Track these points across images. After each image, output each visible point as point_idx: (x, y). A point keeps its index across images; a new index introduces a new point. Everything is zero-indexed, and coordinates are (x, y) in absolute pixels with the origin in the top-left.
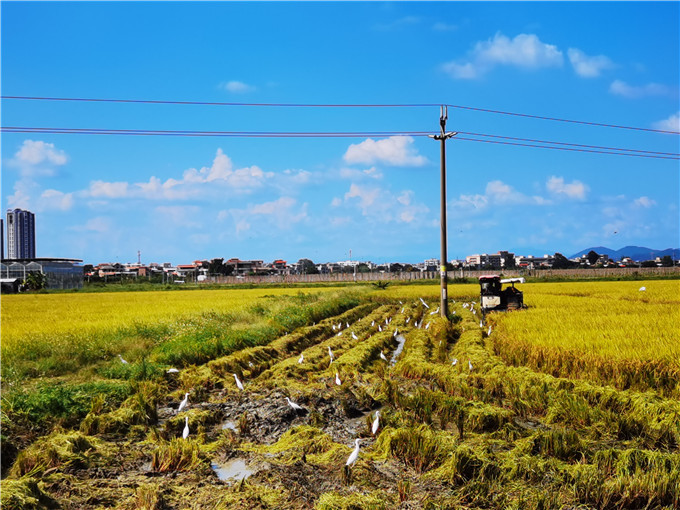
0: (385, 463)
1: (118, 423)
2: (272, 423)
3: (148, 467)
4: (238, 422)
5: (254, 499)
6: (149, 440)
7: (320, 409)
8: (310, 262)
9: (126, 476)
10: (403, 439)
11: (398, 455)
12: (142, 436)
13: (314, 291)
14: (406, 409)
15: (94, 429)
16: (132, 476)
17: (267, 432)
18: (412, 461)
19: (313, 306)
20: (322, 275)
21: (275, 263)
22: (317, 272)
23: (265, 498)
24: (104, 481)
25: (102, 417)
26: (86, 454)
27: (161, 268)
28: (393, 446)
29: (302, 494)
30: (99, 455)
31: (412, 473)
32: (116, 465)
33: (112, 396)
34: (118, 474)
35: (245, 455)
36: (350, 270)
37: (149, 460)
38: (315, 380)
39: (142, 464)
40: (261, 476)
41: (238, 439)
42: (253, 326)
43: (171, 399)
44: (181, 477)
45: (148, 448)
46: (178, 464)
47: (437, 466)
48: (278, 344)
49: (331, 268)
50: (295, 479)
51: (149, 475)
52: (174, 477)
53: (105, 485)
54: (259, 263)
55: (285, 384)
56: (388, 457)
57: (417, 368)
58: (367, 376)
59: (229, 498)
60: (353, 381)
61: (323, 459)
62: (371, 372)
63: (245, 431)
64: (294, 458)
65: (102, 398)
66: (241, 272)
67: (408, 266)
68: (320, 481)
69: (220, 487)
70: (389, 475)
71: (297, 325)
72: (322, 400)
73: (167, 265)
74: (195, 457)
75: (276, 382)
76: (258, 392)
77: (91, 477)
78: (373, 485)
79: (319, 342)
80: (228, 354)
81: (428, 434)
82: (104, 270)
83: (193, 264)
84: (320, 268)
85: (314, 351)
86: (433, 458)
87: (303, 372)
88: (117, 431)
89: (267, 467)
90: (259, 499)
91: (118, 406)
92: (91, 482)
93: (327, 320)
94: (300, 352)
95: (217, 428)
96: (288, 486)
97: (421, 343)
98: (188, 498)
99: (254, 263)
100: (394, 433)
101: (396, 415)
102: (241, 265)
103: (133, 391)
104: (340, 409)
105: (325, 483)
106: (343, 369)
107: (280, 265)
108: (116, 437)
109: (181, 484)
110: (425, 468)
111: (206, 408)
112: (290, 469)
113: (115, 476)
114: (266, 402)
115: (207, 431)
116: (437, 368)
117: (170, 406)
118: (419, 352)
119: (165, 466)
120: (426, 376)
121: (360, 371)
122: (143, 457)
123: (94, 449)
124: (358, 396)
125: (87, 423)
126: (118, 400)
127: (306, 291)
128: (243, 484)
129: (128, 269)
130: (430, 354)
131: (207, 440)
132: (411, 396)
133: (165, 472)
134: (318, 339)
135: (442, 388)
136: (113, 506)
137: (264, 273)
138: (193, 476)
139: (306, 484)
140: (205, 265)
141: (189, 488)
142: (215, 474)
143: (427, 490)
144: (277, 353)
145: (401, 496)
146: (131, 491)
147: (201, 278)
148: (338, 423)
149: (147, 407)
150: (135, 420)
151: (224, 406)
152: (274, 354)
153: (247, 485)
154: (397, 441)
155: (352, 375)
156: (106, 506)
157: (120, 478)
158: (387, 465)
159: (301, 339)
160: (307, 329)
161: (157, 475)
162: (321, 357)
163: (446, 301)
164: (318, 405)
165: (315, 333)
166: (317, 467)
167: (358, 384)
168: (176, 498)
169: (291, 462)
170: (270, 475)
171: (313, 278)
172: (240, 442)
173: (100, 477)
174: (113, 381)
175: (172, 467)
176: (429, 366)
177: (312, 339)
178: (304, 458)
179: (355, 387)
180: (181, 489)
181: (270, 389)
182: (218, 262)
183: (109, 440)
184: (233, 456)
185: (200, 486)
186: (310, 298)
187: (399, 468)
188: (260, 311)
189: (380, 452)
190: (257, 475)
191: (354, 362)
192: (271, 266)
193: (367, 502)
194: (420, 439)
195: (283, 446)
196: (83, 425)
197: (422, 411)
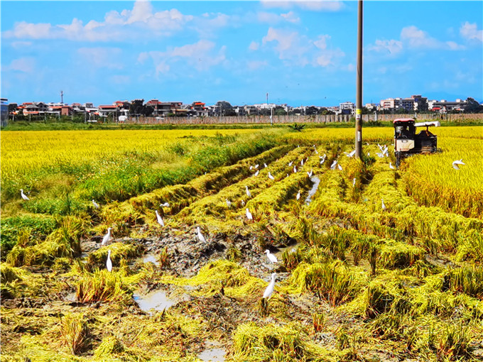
0: (301, 296)
1: (44, 255)
2: (191, 258)
3: (73, 297)
4: (158, 257)
5: (174, 329)
6: (74, 271)
7: (238, 245)
8: (228, 105)
9: (52, 306)
10: (318, 274)
11: (312, 289)
12: (66, 268)
13: (231, 132)
14: (321, 246)
15: (20, 261)
16: (57, 306)
17: (187, 266)
19: (231, 146)
20: (239, 117)
21: (194, 105)
22: (234, 114)
23: (184, 328)
24: (30, 310)
25: (27, 249)
26: (13, 284)
27: (82, 108)
28: (308, 281)
29: (221, 324)
30: (24, 286)
31: (326, 306)
32: (42, 296)
33: (38, 230)
34: (43, 304)
35: (166, 287)
36: (266, 113)
37: (73, 291)
38: (232, 218)
39: (66, 294)
40: (182, 307)
41: (158, 273)
42: (173, 165)
43: (94, 234)
44: (104, 307)
45: (73, 280)
46: (101, 296)
47: (349, 300)
48: (197, 183)
49: (248, 110)
50: (214, 310)
51: (73, 305)
52: (98, 307)
53: (31, 314)
54: (179, 105)
55: (204, 221)
56: (303, 291)
57: (332, 207)
58: (282, 214)
59: (150, 327)
60: (269, 219)
61: (240, 292)
62: (287, 210)
63: (165, 264)
64: (213, 291)
65: (28, 231)
66: (161, 113)
67: (323, 109)
68: (237, 312)
69: (142, 317)
70: (304, 308)
71: (215, 165)
72: (240, 236)
73: (89, 106)
74: (117, 288)
75: (195, 218)
76: (178, 228)
77: (18, 306)
78: (289, 317)
79: (236, 182)
80: (149, 191)
81: (341, 269)
82: (28, 109)
83: (114, 105)
84: (237, 111)
85: (232, 190)
86: (346, 293)
87: (221, 210)
88: (43, 263)
89: (187, 299)
90: (179, 329)
91: (43, 239)
92: (18, 311)
93: (244, 160)
94: (218, 191)
95: (138, 261)
96: (207, 317)
97: (336, 183)
98: (111, 327)
99: (173, 105)
100: (309, 268)
101: (311, 251)
102: (160, 106)
103: (58, 225)
104: (256, 245)
105: (243, 315)
106: (260, 207)
107: (199, 107)
108: (42, 269)
109: (104, 314)
110: (338, 301)
111: (128, 242)
112: (209, 302)
113: (40, 305)
114: (186, 238)
115: (129, 263)
116: (351, 208)
117: (93, 240)
118: (333, 192)
119: (90, 296)
120: (340, 215)
121: (277, 210)
122: (68, 288)
123: (20, 280)
124: (274, 234)
125: (13, 255)
126: (43, 233)
127: (224, 133)
128: (163, 314)
129: (51, 109)
130: (344, 194)
131: (129, 273)
132: (325, 234)
133: (89, 303)
134: (236, 178)
135: (356, 226)
136: (39, 334)
137: (183, 115)
138: (116, 306)
139: (224, 315)
140: (126, 106)
141: (111, 318)
142: (136, 305)
143: (341, 322)
144: (196, 191)
145: (316, 327)
146: (56, 319)
147: (122, 118)
148: (254, 259)
149: (71, 240)
150: (60, 253)
151: (145, 241)
152: (193, 192)
153: (167, 315)
154: (311, 276)
155: (268, 214)
156: (32, 334)
157: (45, 307)
158: (301, 298)
159: (219, 179)
160: (226, 169)
161: (80, 305)
162: (238, 196)
163: (360, 144)
164: (235, 241)
165: (233, 173)
166: (235, 299)
167: (273, 221)
168: (100, 327)
169: (210, 295)
170: (190, 306)
171: (230, 120)
172: (161, 274)
173: (26, 306)
174: (38, 215)
175: (95, 298)
176: (343, 205)
177: (230, 178)
178: (222, 291)
179: (271, 225)
180: (104, 319)
181: (190, 225)
182: (139, 103)
183: (35, 272)
184: (154, 288)
185: (122, 316)
186: (227, 139)
187: (314, 301)
188: (180, 151)
189: (295, 286)
190: (178, 306)
191: (270, 200)
192: (190, 108)
193: (283, 333)
194: (333, 274)
195: (204, 278)
196: (9, 257)
197: (336, 248)
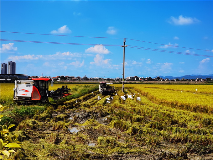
0: (113, 130)
1: (43, 117)
2: (82, 118)
3: (52, 129)
4: (73, 118)
5: (80, 137)
6: (51, 121)
7: (94, 115)
8: (87, 77)
9: (47, 131)
11: (116, 127)
12: (49, 121)
13: (89, 85)
14: (117, 116)
15: (36, 119)
16: (48, 131)
17: (81, 121)
18: (120, 129)
19: (90, 89)
20: (90, 81)
21: (78, 77)
22: (88, 80)
25: (38, 115)
26: (36, 125)
28: (115, 125)
29: (93, 136)
30: (39, 125)
31: (120, 132)
32: (43, 128)
33: (40, 110)
34: (44, 130)
35: (76, 126)
36: (97, 80)
37: (52, 127)
38: (92, 108)
39: (50, 128)
40: (82, 132)
42: (74, 93)
43: (55, 111)
44: (61, 132)
45: (51, 124)
46: (60, 128)
47: (126, 130)
48: (81, 98)
49: (92, 79)
50: (90, 133)
51: (52, 131)
52: (59, 131)
53: (41, 133)
54: (74, 77)
55: (84, 108)
56: (113, 127)
57: (118, 105)
58: (105, 107)
59: (74, 137)
60: (102, 108)
61: (97, 128)
62: (106, 106)
63: (76, 120)
64: (89, 127)
65: (38, 111)
66: (69, 79)
67: (112, 79)
68: (97, 133)
69: (71, 134)
70: (114, 132)
71: (85, 93)
72: (94, 113)
73: (49, 77)
74: (64, 126)
75: (82, 108)
76: (77, 110)
78: (110, 134)
79: (91, 98)
80: (69, 100)
81: (124, 122)
82: (33, 78)
83: (56, 77)
84: (89, 79)
85: (91, 100)
86: (126, 128)
87: (88, 105)
88: (43, 119)
89: (83, 129)
90: (82, 137)
91: (42, 113)
92: (38, 132)
93: (92, 92)
94: (87, 100)
95: (68, 119)
97: (118, 99)
98: (63, 137)
99: (72, 77)
100: (115, 121)
101: (114, 117)
102: (69, 77)
103: (46, 109)
104: (99, 115)
105: (98, 134)
106: (99, 105)
107: (79, 78)
108: (42, 121)
109: (61, 133)
110: (123, 131)
111: (65, 114)
112: (89, 130)
113: (44, 131)
114: (80, 113)
115: (66, 120)
116: (123, 105)
117: (55, 113)
118: (117, 101)
119: (56, 129)
120: (120, 107)
121: (103, 105)
122: (50, 126)
124: (104, 112)
125: (35, 117)
126: (42, 111)
127: (87, 85)
128: (77, 134)
129: (39, 78)
130: (120, 102)
131: (66, 122)
132: (117, 112)
133: (56, 130)
134: (91, 97)
135: (125, 110)
136: (44, 138)
137: (75, 80)
138: (64, 131)
139: (93, 134)
140: (59, 77)
141: (63, 134)
142: (69, 131)
143: (124, 136)
144: (81, 100)
145: (118, 137)
146: (48, 135)
147: (58, 80)
148: (99, 119)
149: (50, 113)
150: (47, 117)
151: (69, 114)
152: (80, 100)
154: (116, 123)
155: (101, 106)
159: (87, 97)
160: (88, 94)
161: (54, 131)
162: (92, 102)
163: (124, 88)
166: (95, 130)
168: (60, 137)
169: (88, 128)
170: (84, 131)
171: (87, 82)
172: (75, 123)
173: (40, 131)
174: (40, 106)
175: (58, 129)
176: (121, 105)
177: (89, 97)
178: (92, 127)
179: (102, 110)
181: (80, 109)
182: (63, 76)
183: (40, 122)
184: (73, 126)
185: (66, 134)
187: (116, 130)
188: (76, 90)
189: (111, 126)
190: (80, 131)
191: (102, 103)
192: (76, 78)
193: (111, 139)
194: (122, 123)
195: (86, 124)
196: (34, 117)
197: (120, 116)
